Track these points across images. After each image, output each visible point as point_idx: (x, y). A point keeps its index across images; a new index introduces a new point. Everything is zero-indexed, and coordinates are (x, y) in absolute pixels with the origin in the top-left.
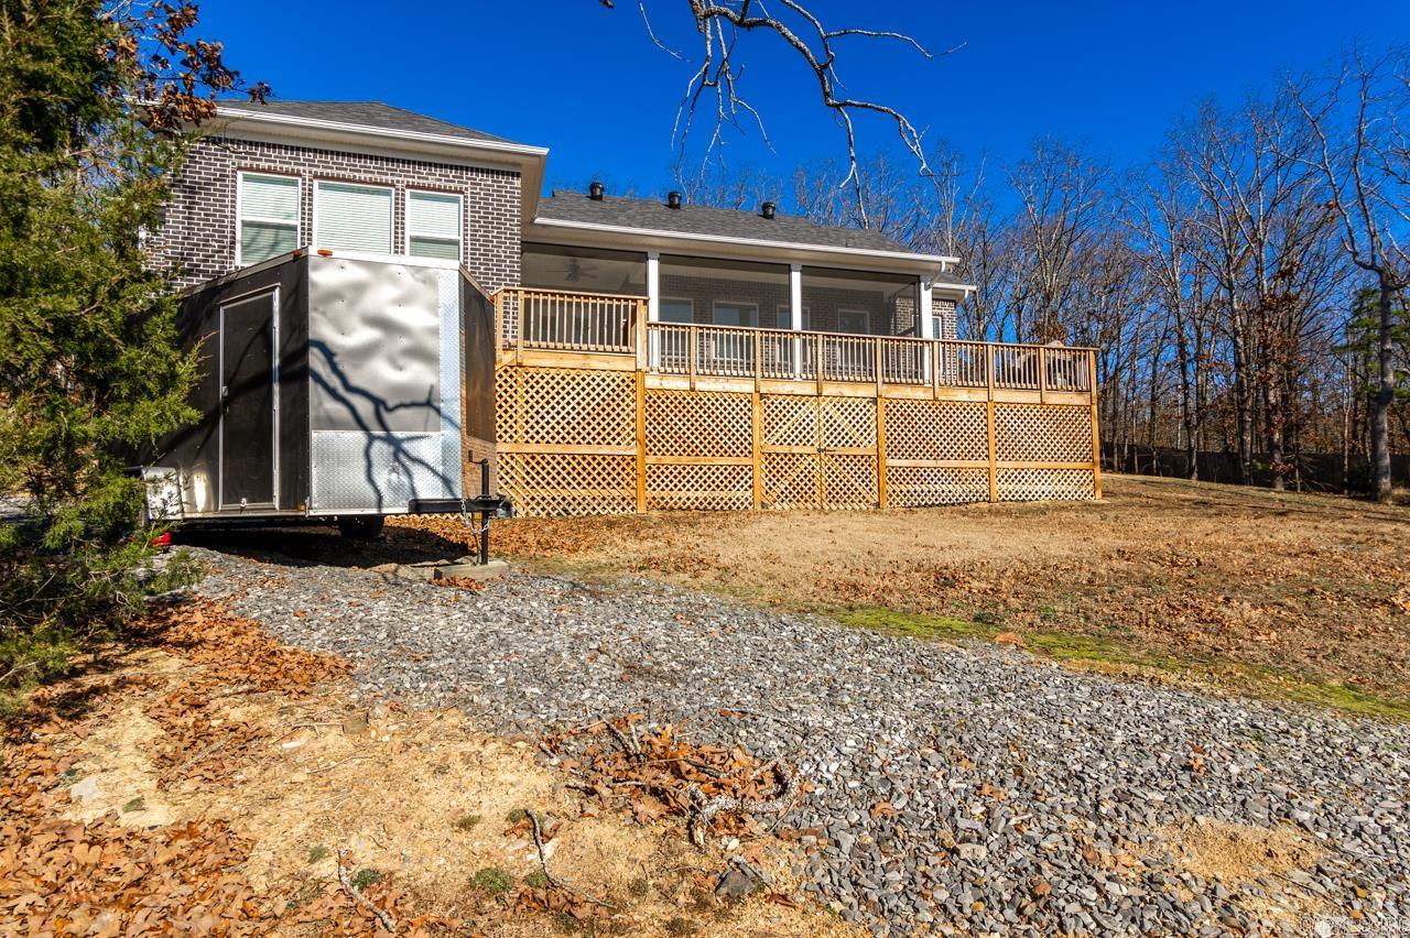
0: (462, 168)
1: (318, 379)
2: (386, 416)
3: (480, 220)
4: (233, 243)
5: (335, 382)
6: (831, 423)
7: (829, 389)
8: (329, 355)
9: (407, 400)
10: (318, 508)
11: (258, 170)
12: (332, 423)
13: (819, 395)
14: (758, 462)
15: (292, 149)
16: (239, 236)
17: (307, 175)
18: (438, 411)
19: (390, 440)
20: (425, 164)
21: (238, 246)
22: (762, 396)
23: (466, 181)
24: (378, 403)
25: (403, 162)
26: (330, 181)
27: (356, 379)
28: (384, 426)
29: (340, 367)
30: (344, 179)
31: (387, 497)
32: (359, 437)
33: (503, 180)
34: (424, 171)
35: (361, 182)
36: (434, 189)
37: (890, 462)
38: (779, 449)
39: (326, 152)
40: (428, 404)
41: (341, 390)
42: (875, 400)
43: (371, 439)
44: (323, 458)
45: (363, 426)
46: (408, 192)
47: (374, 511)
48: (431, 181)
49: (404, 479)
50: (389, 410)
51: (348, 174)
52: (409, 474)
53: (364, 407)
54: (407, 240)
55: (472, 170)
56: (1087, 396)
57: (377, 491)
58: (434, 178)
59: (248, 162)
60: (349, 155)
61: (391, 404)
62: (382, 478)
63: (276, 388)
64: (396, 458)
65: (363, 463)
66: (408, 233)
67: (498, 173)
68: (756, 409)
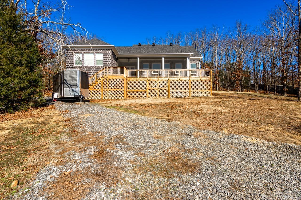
0: (103, 49)
1: (65, 83)
2: (72, 87)
3: (106, 57)
4: (74, 63)
5: (66, 83)
6: (160, 84)
7: (159, 79)
8: (66, 81)
9: (74, 85)
10: (65, 96)
11: (77, 53)
12: (66, 88)
13: (158, 80)
14: (147, 91)
15: (81, 49)
16: (75, 62)
17: (83, 53)
18: (77, 86)
19: (72, 89)
20: (98, 49)
21: (75, 63)
22: (148, 80)
23: (103, 51)
24: (71, 85)
25: (95, 49)
26: (86, 53)
27: (68, 83)
28: (71, 88)
29: (67, 82)
30: (87, 53)
31: (72, 95)
32: (69, 89)
33: (109, 50)
34: (98, 50)
35: (90, 53)
36: (99, 53)
37: (170, 90)
38: (151, 89)
39: (85, 49)
40: (76, 85)
41: (67, 84)
42: (168, 80)
43: (70, 89)
44: (65, 91)
45: (69, 88)
46: (96, 53)
47: (70, 97)
48: (99, 52)
49: (74, 93)
50: (72, 86)
51: (88, 52)
52: (74, 92)
53: (69, 86)
54: (96, 60)
55: (104, 49)
56: (210, 78)
57: (71, 94)
58: (99, 51)
59: (76, 52)
60: (88, 49)
61: (72, 85)
62: (71, 93)
63: (62, 84)
64: (73, 91)
65: (69, 92)
66: (96, 59)
67: (108, 49)
68: (147, 82)
